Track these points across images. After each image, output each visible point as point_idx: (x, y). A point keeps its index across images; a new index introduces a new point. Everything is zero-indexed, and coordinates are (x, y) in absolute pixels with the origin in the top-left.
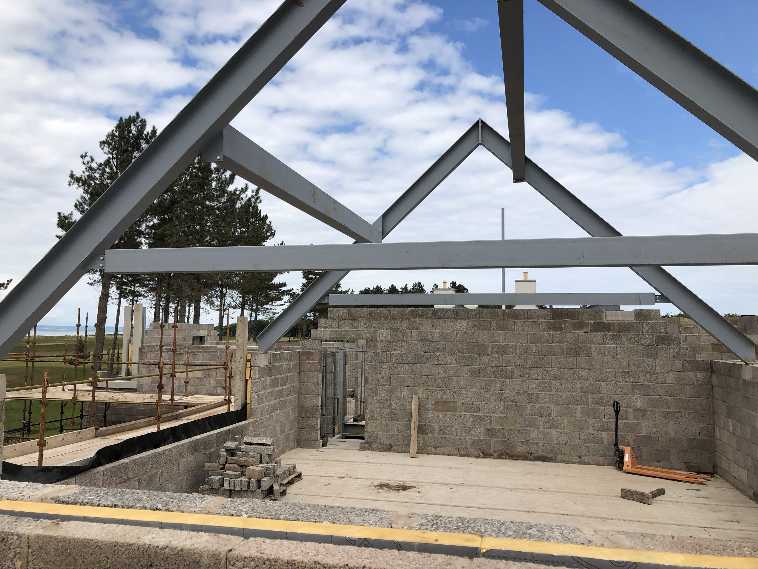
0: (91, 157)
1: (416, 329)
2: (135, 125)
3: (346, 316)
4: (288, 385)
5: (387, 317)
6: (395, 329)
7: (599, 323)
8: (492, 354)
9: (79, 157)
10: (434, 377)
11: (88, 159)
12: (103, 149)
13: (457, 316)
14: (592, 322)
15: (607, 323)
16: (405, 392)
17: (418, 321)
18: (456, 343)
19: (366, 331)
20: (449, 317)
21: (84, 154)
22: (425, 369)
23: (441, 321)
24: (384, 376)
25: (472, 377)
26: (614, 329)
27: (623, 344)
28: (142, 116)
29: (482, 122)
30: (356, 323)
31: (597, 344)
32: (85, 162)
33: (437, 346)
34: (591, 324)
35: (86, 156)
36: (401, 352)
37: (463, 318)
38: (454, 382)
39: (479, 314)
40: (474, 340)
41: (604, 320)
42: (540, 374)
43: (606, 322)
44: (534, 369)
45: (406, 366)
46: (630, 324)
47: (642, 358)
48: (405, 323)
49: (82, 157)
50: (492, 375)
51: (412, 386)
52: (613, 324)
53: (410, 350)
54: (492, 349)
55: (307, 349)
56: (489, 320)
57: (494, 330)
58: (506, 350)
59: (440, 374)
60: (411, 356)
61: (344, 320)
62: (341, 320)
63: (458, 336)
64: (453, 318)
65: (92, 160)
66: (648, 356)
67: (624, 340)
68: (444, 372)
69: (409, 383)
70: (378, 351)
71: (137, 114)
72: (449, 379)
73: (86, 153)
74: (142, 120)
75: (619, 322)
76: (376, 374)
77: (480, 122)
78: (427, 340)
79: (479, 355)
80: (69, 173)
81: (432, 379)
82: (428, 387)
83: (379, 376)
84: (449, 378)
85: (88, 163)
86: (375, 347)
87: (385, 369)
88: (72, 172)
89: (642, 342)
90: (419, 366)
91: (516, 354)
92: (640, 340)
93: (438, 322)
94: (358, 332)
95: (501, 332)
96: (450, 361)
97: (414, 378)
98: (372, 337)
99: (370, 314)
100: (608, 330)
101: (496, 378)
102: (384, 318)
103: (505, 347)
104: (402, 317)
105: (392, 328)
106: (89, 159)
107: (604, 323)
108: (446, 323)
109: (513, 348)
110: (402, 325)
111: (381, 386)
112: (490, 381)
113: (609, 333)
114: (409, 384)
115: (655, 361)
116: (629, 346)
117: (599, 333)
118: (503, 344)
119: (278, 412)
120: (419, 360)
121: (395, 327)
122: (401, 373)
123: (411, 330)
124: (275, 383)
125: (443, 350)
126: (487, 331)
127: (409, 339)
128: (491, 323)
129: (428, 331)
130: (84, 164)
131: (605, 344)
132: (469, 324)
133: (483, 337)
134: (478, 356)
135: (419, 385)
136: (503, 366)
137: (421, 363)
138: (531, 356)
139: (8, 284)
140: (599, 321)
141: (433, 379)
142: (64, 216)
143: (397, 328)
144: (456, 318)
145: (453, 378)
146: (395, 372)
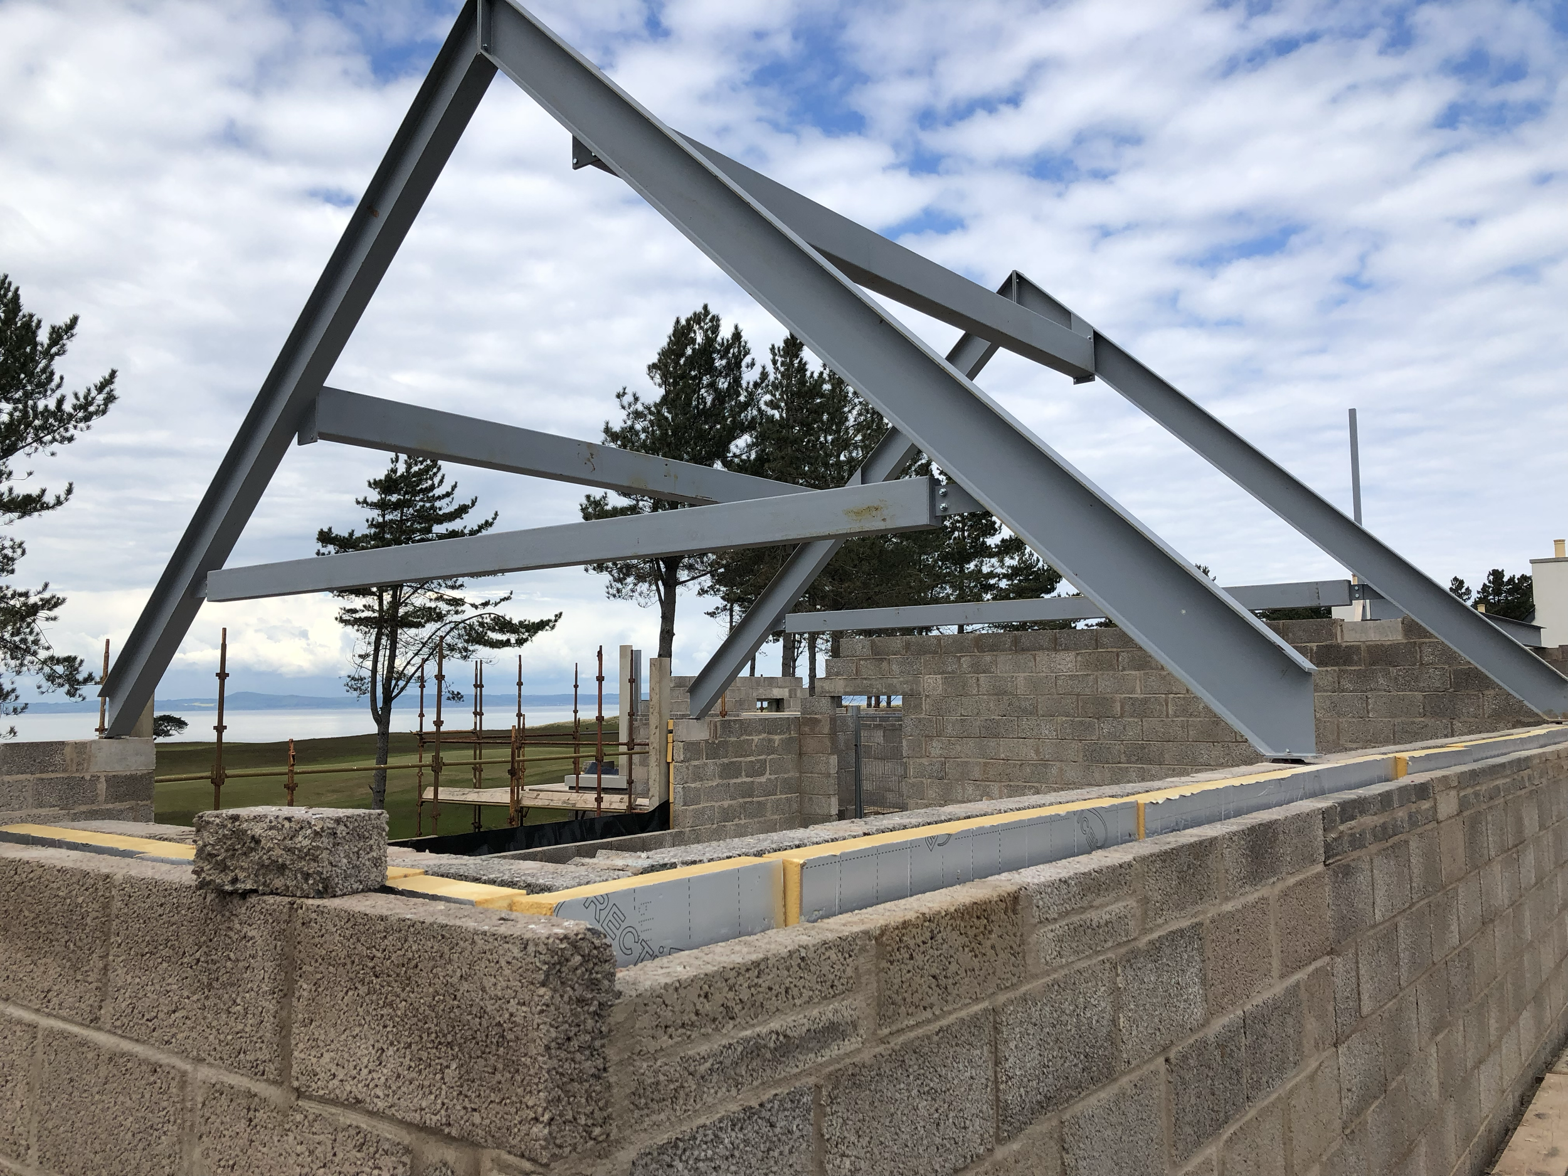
0: (634, 395)
1: (984, 672)
2: (701, 328)
3: (867, 651)
4: (767, 775)
5: (936, 653)
6: (950, 673)
7: (1328, 648)
8: (1122, 716)
9: (614, 396)
10: (1019, 762)
11: (628, 398)
12: (652, 378)
13: (1056, 644)
14: (1314, 645)
15: (1346, 647)
16: (970, 792)
17: (988, 658)
18: (1056, 696)
19: (901, 679)
20: (1041, 648)
21: (622, 392)
22: (1003, 748)
23: (1028, 655)
24: (934, 760)
25: (1086, 763)
26: (1360, 659)
27: (1379, 690)
28: (713, 311)
29: (1019, 276)
30: (885, 664)
31: (1327, 691)
32: (626, 404)
33: (1023, 703)
34: (1311, 650)
35: (624, 393)
36: (962, 715)
37: (1067, 649)
38: (1054, 771)
39: (1096, 640)
40: (1088, 691)
41: (1339, 641)
42: (1214, 753)
43: (1344, 645)
44: (1202, 746)
45: (971, 743)
46: (1395, 647)
47: (1423, 719)
48: (966, 661)
49: (619, 396)
50: (1123, 758)
51: (982, 780)
52: (1358, 648)
53: (975, 711)
54: (1122, 707)
55: (810, 714)
56: (1115, 650)
57: (1124, 669)
58: (1148, 708)
59: (1028, 757)
60: (978, 723)
61: (866, 660)
62: (860, 660)
63: (1060, 682)
64: (1048, 649)
65: (636, 399)
66: (1434, 714)
67: (1381, 681)
68: (1037, 752)
69: (977, 773)
70: (922, 716)
71: (705, 307)
72: (1046, 766)
73: (625, 389)
74: (713, 317)
75: (1370, 643)
76: (921, 757)
77: (1014, 277)
78: (1005, 693)
79: (1098, 719)
80: (603, 427)
81: (1015, 766)
82: (1010, 781)
83: (925, 761)
84: (1045, 763)
85: (630, 405)
86: (918, 707)
87: (936, 748)
88: (607, 423)
89: (1421, 685)
90: (992, 743)
91: (1167, 716)
92: (1417, 680)
93: (1022, 658)
94: (889, 681)
95: (1137, 672)
96: (1047, 732)
97: (985, 764)
98: (911, 690)
99: (908, 646)
100: (1348, 661)
101: (1130, 763)
102: (930, 653)
103: (1145, 701)
104: (961, 651)
105: (943, 673)
106: (632, 399)
107: (1339, 646)
108: (1038, 659)
109: (1160, 704)
110: (960, 666)
111: (929, 780)
112: (1120, 769)
113: (1349, 668)
114: (977, 776)
115: (1452, 723)
116: (1395, 693)
117: (1329, 669)
118: (1142, 696)
119: (742, 822)
120: (991, 732)
121: (950, 669)
122: (963, 755)
123: (976, 675)
124: (729, 771)
125: (1033, 712)
126: (1111, 673)
127: (975, 692)
128: (1118, 656)
129: (1006, 675)
130: (623, 407)
131: (1343, 691)
132: (1079, 658)
133: (1105, 683)
134: (1096, 721)
135: (992, 778)
136: (1143, 740)
137: (996, 737)
138: (1194, 719)
139: (556, 621)
140: (1328, 643)
141: (1018, 767)
142: (595, 501)
143: (953, 672)
144: (1055, 650)
145: (1052, 765)
146: (953, 754)
